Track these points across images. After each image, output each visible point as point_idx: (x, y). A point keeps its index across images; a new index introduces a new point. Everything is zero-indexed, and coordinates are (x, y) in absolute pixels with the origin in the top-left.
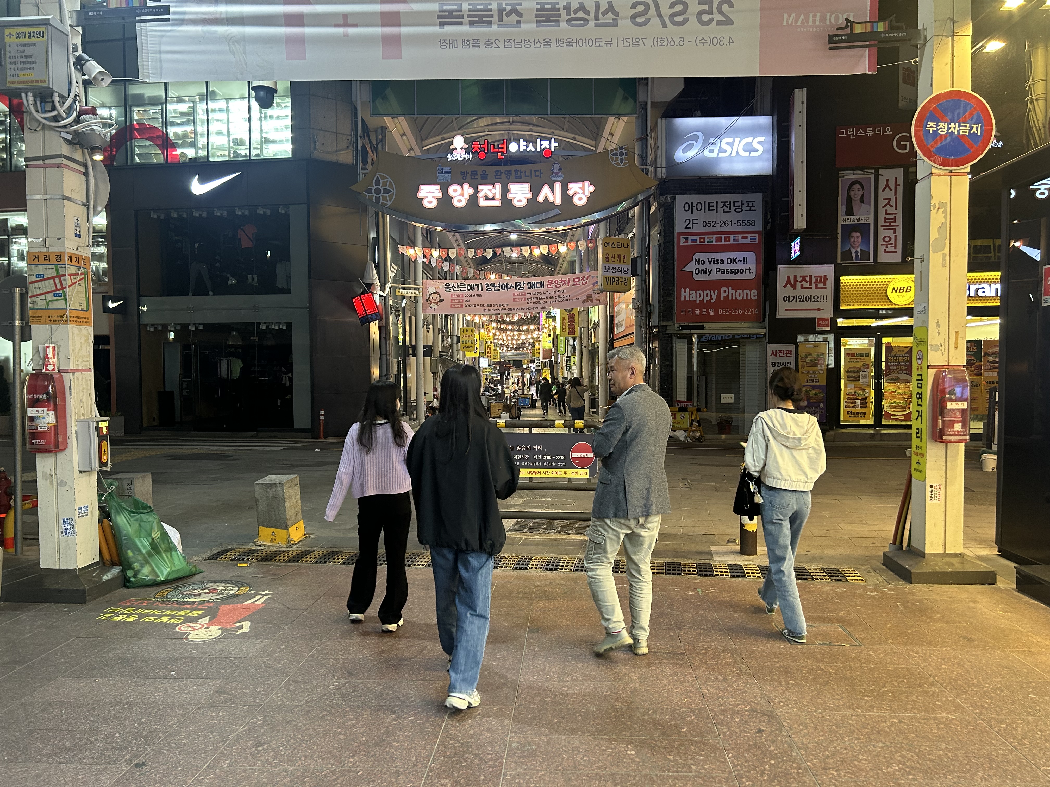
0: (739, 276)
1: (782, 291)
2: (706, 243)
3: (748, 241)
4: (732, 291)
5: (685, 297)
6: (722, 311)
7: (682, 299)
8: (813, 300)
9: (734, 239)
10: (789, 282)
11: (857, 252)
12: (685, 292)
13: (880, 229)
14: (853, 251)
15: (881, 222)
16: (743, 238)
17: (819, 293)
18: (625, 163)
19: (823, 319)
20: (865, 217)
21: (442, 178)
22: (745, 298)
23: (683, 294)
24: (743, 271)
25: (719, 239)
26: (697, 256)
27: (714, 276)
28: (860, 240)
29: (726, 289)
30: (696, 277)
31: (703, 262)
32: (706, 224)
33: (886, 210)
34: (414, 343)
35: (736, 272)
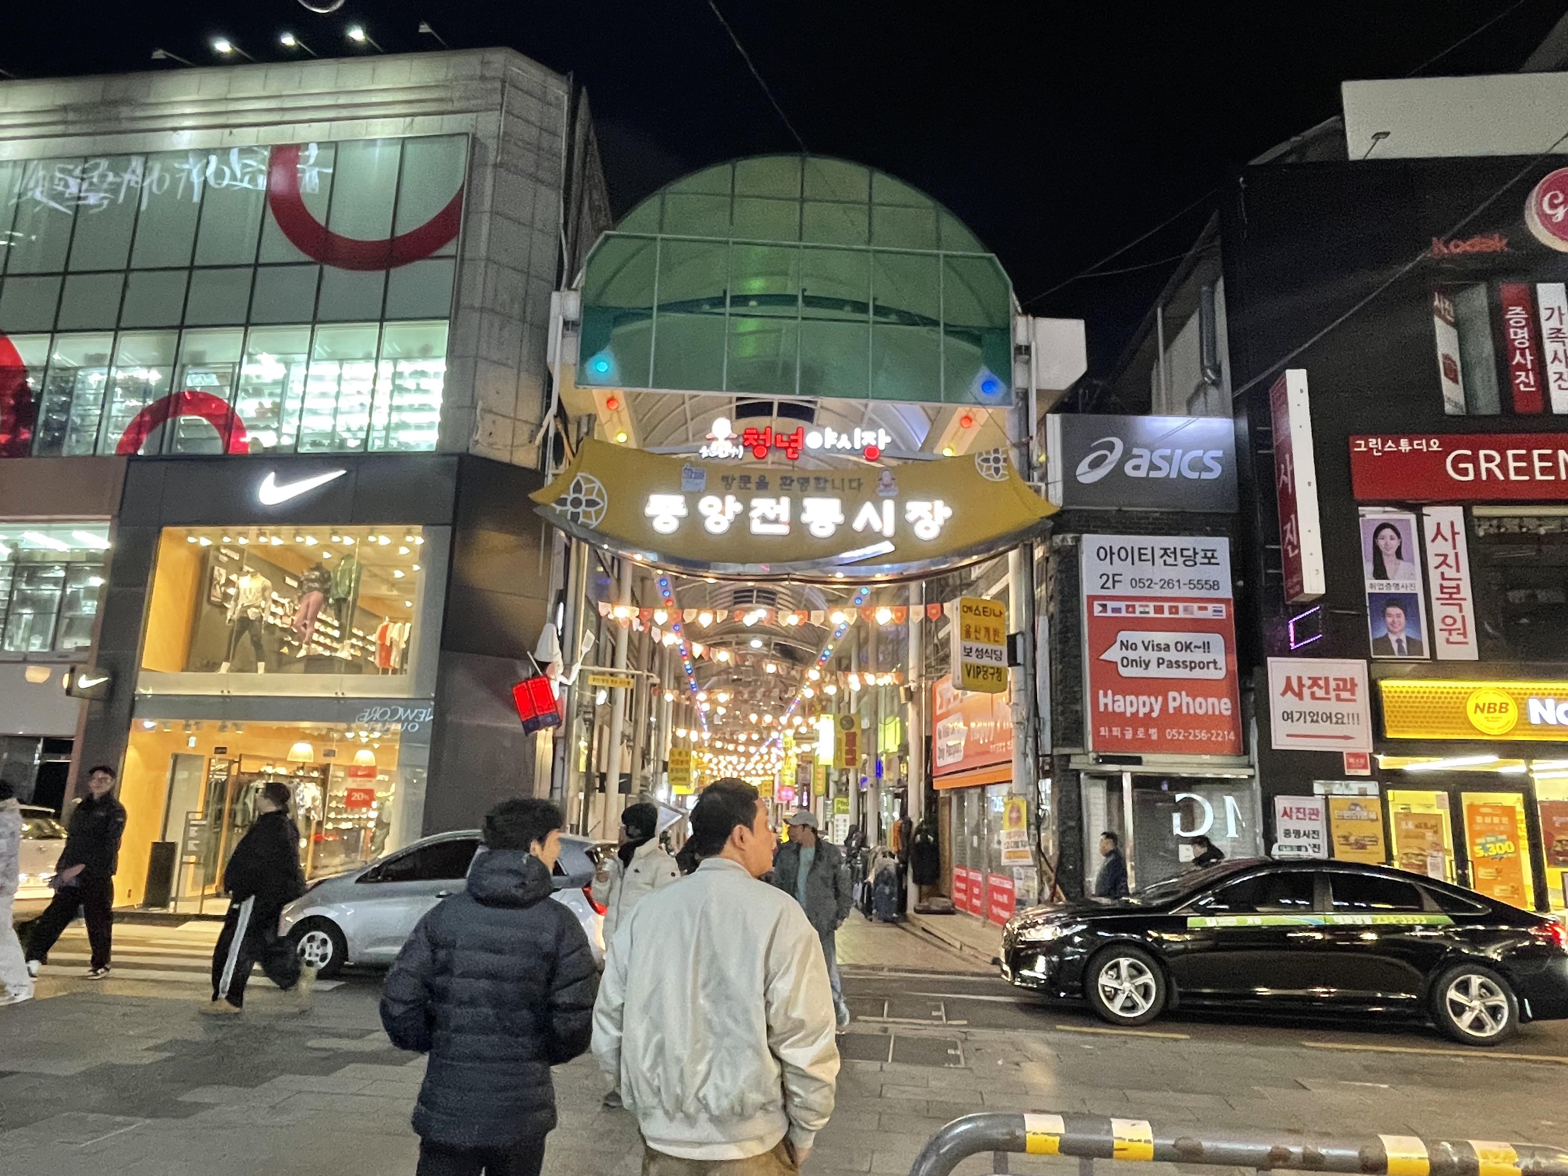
0: (1198, 674)
1: (1279, 703)
2: (1137, 614)
3: (1209, 614)
4: (1186, 699)
5: (1106, 705)
6: (1171, 734)
7: (1102, 709)
8: (1334, 720)
9: (1186, 609)
10: (1288, 687)
11: (1399, 641)
12: (1105, 695)
13: (1436, 604)
14: (1393, 638)
15: (1435, 592)
16: (1200, 608)
17: (1345, 708)
18: (1003, 475)
19: (1356, 756)
20: (1408, 582)
21: (689, 485)
22: (1210, 712)
23: (1102, 700)
24: (1203, 665)
25: (1159, 610)
26: (1123, 636)
27: (1154, 672)
28: (1403, 618)
29: (1176, 694)
30: (1125, 672)
31: (1134, 647)
32: (1136, 582)
33: (1442, 574)
34: (603, 770)
35: (1192, 666)
